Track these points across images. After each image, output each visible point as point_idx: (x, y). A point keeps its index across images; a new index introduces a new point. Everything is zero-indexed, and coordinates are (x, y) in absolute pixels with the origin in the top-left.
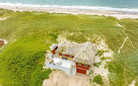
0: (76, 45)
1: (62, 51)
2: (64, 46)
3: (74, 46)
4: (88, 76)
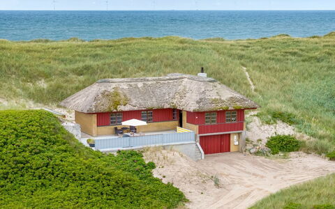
0: (154, 80)
2: (112, 91)
3: (149, 83)
4: (240, 151)
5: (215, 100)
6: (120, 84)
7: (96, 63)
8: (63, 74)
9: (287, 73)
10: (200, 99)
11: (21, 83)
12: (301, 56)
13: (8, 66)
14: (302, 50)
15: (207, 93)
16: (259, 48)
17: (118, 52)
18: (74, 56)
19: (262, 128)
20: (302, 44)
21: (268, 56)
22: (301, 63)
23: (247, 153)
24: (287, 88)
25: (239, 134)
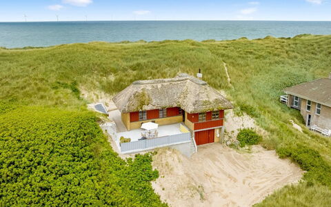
0: (169, 81)
1: (142, 104)
2: (141, 92)
3: (165, 84)
4: (220, 142)
5: (205, 102)
6: (146, 86)
7: (144, 61)
8: (124, 70)
9: (247, 67)
10: (196, 101)
11: (100, 77)
12: (255, 54)
13: (93, 64)
14: (255, 50)
15: (201, 95)
16: (233, 48)
17: (157, 52)
18: (133, 56)
19: (234, 119)
20: (254, 45)
21: (237, 54)
22: (255, 60)
23: (225, 144)
24: (248, 80)
25: (220, 128)
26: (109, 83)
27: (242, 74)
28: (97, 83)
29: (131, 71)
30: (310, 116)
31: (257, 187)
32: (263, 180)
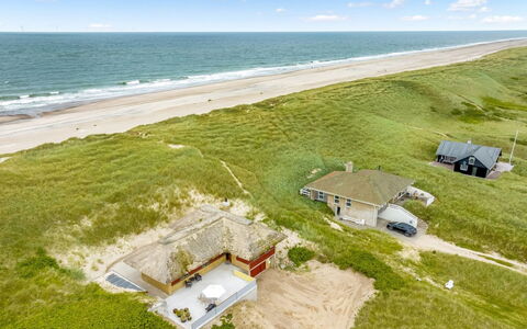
1: (185, 264)
2: (177, 251)
3: (200, 232)
4: (272, 267)
6: (180, 242)
9: (252, 162)
11: (69, 227)
12: (251, 143)
13: (51, 213)
14: (249, 137)
15: (252, 237)
22: (256, 151)
23: (279, 269)
24: (261, 180)
25: (271, 257)
26: (87, 232)
27: (250, 173)
28: (69, 236)
29: (109, 205)
30: (339, 209)
31: (340, 310)
32: (341, 299)
